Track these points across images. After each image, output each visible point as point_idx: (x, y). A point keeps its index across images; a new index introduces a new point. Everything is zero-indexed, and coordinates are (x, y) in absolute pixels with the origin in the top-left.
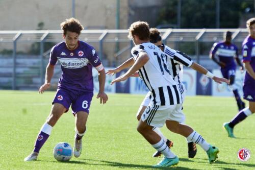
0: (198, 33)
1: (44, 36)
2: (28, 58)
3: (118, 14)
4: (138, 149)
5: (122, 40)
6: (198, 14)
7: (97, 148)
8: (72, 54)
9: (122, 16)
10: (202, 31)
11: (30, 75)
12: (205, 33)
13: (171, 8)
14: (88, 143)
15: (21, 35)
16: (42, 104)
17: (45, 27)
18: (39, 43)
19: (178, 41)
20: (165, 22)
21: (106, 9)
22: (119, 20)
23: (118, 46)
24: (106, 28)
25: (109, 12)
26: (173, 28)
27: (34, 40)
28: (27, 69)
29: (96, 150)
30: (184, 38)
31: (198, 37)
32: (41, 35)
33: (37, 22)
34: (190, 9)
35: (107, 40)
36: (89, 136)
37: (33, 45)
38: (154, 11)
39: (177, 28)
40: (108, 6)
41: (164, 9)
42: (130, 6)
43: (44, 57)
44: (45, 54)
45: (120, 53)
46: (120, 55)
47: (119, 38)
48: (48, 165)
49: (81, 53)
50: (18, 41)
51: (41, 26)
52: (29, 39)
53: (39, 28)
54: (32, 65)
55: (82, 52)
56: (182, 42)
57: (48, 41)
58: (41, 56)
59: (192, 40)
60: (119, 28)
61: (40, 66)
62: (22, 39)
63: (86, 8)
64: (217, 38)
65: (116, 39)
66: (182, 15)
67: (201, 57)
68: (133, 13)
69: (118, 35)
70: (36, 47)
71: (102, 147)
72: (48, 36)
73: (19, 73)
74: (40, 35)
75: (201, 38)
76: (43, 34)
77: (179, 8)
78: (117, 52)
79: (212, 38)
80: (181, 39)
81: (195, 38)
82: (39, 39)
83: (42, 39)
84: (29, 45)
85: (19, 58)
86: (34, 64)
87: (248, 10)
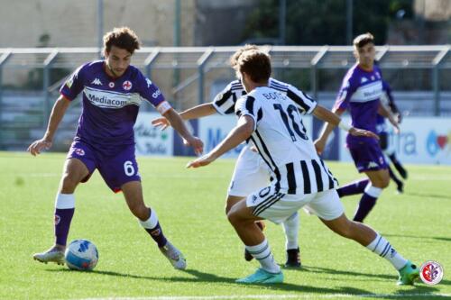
0: (316, 53)
1: (51, 57)
2: (23, 95)
3: (178, 21)
4: (212, 251)
5: (184, 65)
6: (316, 21)
7: (142, 251)
8: (112, 85)
9: (184, 25)
10: (322, 50)
11: (26, 125)
12: (328, 53)
13: (268, 11)
14: (126, 242)
15: (11, 55)
16: (46, 175)
17: (51, 42)
18: (41, 71)
19: (281, 66)
20: (258, 34)
21: (157, 12)
22: (179, 31)
23: (178, 75)
24: (156, 44)
25: (162, 17)
26: (272, 44)
27: (33, 64)
28: (21, 115)
29: (140, 253)
30: (291, 61)
31: (315, 61)
32: (45, 56)
33: (38, 33)
34: (301, 11)
35: (159, 65)
36: (128, 230)
37: (31, 74)
38: (241, 16)
39: (280, 44)
40: (160, 7)
41: (257, 12)
42: (198, 6)
43: (50, 95)
44: (52, 89)
45: (181, 87)
46: (181, 91)
47: (178, 62)
48: (56, 280)
49: (128, 85)
50: (5, 66)
51: (45, 40)
52: (24, 63)
53: (40, 44)
54: (28, 108)
55: (130, 83)
56: (288, 69)
57: (56, 66)
58: (44, 93)
59: (305, 65)
60: (179, 44)
61: (43, 109)
62: (12, 62)
63: (123, 9)
64: (349, 62)
65: (175, 64)
66: (288, 21)
67: (321, 94)
68: (203, 18)
69: (178, 56)
70: (36, 76)
71: (149, 249)
72: (58, 58)
73: (6, 122)
74: (42, 57)
75: (320, 62)
76: (48, 54)
77: (283, 11)
78: (175, 85)
79: (340, 62)
80: (286, 63)
81: (310, 61)
82: (43, 62)
83: (47, 62)
84: (25, 73)
85: (8, 95)
86: (33, 105)
87: (401, 14)
